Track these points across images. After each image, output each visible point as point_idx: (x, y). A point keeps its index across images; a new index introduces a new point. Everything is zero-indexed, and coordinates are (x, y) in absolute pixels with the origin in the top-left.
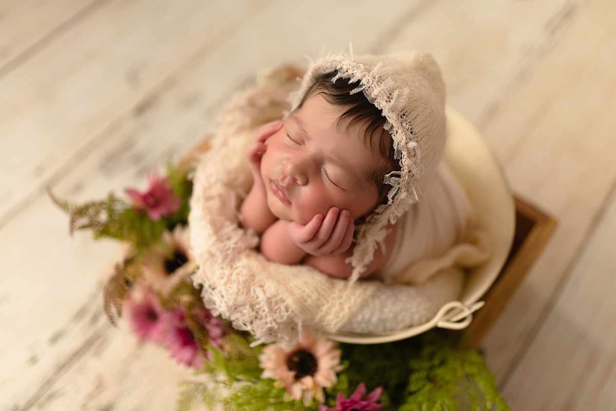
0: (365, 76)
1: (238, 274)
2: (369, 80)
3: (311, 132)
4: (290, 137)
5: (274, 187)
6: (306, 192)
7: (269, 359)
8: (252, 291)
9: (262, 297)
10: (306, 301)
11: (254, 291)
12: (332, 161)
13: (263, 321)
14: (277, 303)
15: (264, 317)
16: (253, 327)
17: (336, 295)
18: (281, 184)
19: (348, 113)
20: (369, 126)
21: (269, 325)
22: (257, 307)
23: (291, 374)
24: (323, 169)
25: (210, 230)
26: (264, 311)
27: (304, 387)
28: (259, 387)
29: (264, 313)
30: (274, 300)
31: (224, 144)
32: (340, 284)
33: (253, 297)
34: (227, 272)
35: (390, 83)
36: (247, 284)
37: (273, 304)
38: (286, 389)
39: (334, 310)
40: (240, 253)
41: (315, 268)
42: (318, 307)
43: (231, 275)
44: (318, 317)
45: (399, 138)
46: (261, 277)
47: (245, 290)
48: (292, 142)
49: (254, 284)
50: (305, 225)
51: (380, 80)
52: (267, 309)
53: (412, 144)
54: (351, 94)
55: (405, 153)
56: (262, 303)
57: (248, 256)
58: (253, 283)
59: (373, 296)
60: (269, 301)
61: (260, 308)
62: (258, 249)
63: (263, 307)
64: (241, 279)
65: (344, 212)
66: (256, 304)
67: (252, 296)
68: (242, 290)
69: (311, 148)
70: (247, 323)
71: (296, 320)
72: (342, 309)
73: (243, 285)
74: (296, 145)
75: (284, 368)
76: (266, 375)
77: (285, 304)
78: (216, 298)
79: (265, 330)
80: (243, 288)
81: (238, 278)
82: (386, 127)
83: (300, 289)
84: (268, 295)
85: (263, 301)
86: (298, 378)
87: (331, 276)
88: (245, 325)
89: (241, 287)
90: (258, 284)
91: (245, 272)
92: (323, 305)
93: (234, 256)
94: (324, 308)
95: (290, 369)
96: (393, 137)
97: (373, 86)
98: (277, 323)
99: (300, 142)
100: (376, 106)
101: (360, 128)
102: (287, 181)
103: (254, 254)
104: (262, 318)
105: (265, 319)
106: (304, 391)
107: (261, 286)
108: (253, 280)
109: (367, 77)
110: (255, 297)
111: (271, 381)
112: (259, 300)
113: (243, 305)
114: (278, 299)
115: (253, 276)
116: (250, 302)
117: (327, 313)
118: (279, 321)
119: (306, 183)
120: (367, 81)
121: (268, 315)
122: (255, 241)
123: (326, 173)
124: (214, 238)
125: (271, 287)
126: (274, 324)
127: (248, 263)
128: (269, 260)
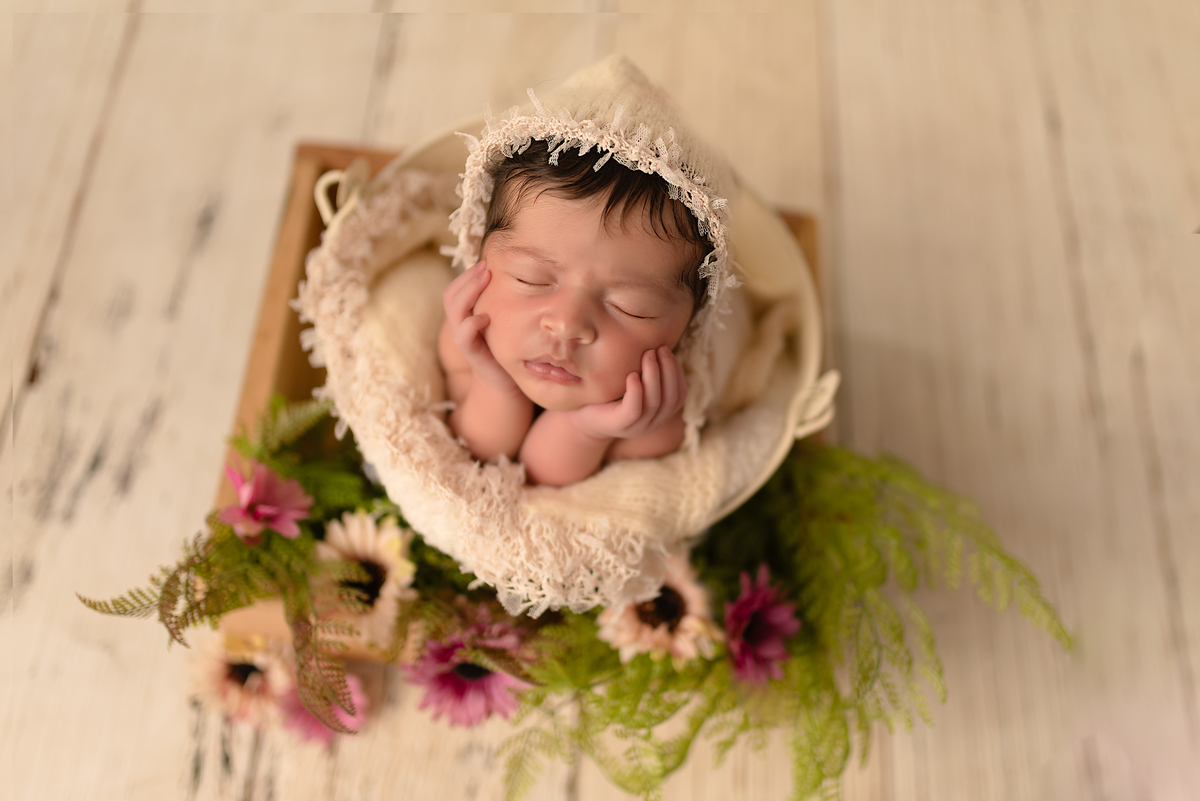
0: (602, 137)
1: (540, 532)
2: (611, 141)
3: (561, 258)
4: (525, 282)
5: (539, 369)
6: (602, 352)
7: (618, 629)
8: (574, 544)
9: (596, 545)
10: (654, 511)
11: (578, 542)
12: (618, 285)
13: (613, 577)
14: (619, 541)
15: (611, 571)
16: (602, 595)
17: (686, 478)
18: (556, 358)
19: (612, 203)
20: (652, 206)
21: (626, 578)
22: (595, 562)
23: (661, 632)
24: (607, 305)
25: (448, 493)
26: (608, 562)
27: (692, 635)
28: (631, 674)
29: (611, 565)
30: (613, 539)
31: (348, 355)
32: (678, 460)
33: (581, 552)
34: (520, 541)
35: (644, 132)
36: (562, 539)
37: (615, 544)
38: (670, 655)
39: (697, 502)
40: (516, 502)
41: (627, 458)
42: (674, 510)
43: (528, 541)
44: (679, 525)
45: (699, 204)
46: (573, 516)
47: (566, 550)
48: (532, 288)
49: (571, 533)
50: (622, 398)
51: (629, 134)
52: (611, 557)
53: (720, 202)
54: (596, 170)
55: (713, 220)
56: (599, 553)
57: (530, 499)
58: (568, 534)
59: (731, 451)
60: (609, 545)
61: (600, 563)
62: (531, 481)
63: (603, 556)
64: (550, 537)
65: (663, 351)
66: (590, 562)
67: (578, 552)
68: (561, 552)
69: (574, 281)
70: (590, 596)
71: (653, 546)
72: (706, 494)
73: (558, 544)
74: (544, 288)
75: (647, 631)
76: (627, 654)
77: (630, 534)
78: (522, 590)
79: (621, 587)
80: (561, 548)
81: (543, 539)
82: (674, 196)
83: (636, 500)
84: (604, 536)
85: (597, 550)
86: (673, 629)
87: (659, 456)
88: (588, 599)
89: (556, 549)
90: (576, 530)
91: (546, 525)
92: (678, 503)
93: (512, 511)
94: (683, 507)
95: (654, 626)
96: (688, 205)
97: (623, 148)
98: (635, 567)
99: (545, 282)
100: (645, 172)
101: (640, 216)
102: (564, 349)
103: (534, 492)
104: (608, 574)
105: (615, 572)
106: (696, 641)
107: (583, 530)
108: (566, 530)
109: (607, 138)
110: (584, 550)
111: (643, 659)
112: (593, 551)
113: (574, 571)
114: (617, 533)
115: (559, 523)
116: (582, 561)
117: (690, 511)
118: (636, 562)
119: (596, 336)
120: (609, 144)
121: (617, 564)
122: (519, 472)
123: (617, 307)
124: (462, 502)
125: (600, 523)
126: (632, 571)
127: (537, 508)
128: (558, 486)
